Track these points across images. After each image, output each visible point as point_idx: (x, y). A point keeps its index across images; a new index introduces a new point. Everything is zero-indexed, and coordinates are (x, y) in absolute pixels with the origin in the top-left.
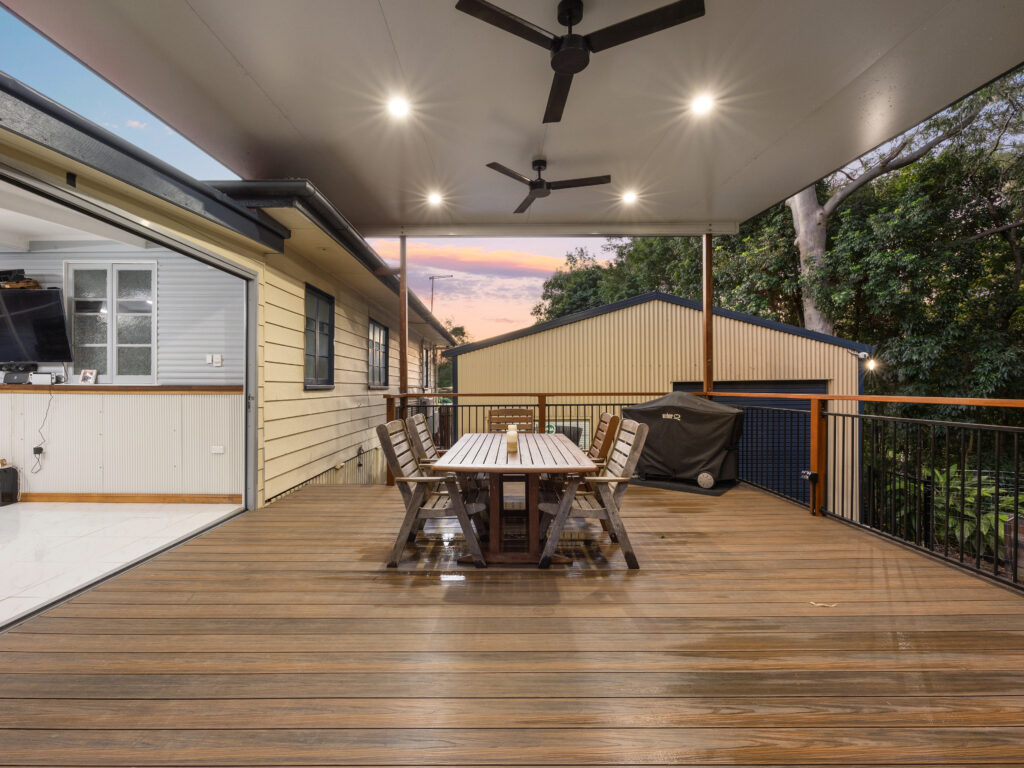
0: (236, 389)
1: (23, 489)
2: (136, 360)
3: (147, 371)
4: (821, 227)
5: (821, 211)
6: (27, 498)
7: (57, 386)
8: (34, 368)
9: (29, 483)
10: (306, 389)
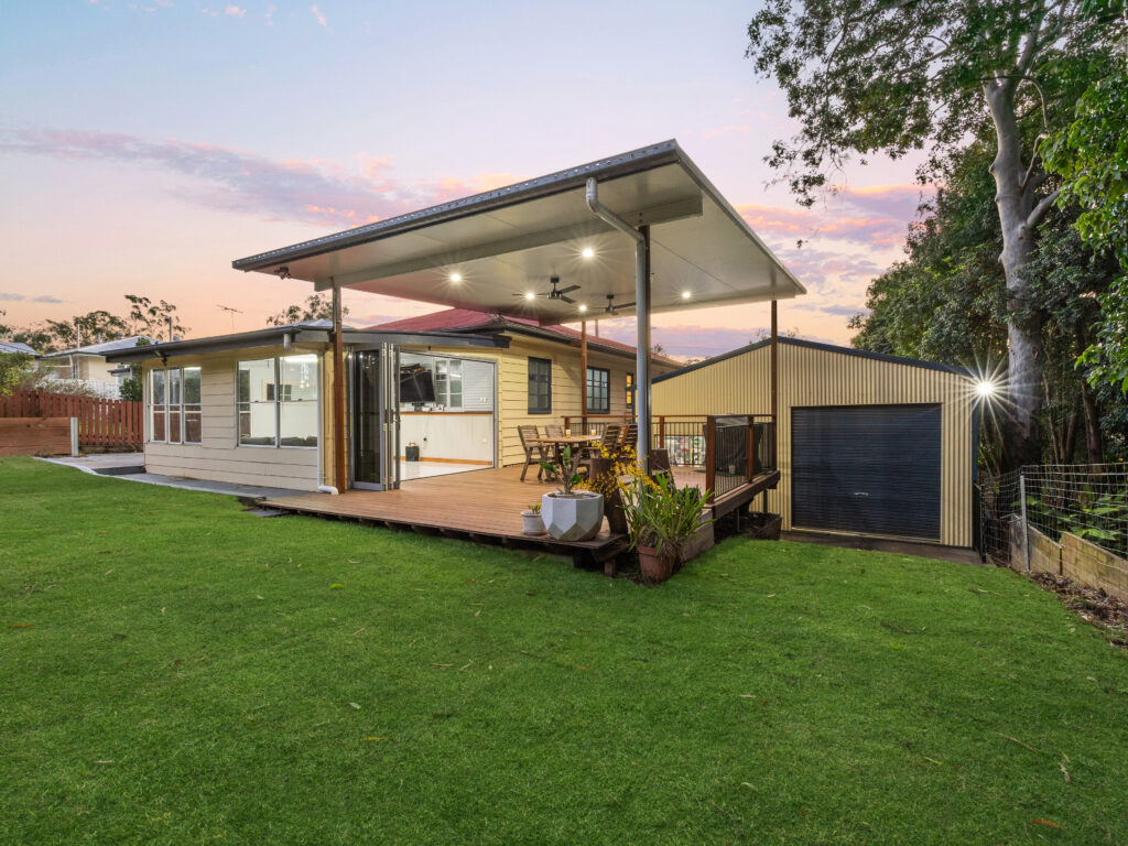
0: (489, 413)
1: (421, 456)
2: (456, 401)
3: (460, 405)
4: (1022, 242)
5: (1023, 225)
6: (422, 459)
7: (430, 413)
8: (423, 404)
9: (423, 454)
10: (529, 413)
